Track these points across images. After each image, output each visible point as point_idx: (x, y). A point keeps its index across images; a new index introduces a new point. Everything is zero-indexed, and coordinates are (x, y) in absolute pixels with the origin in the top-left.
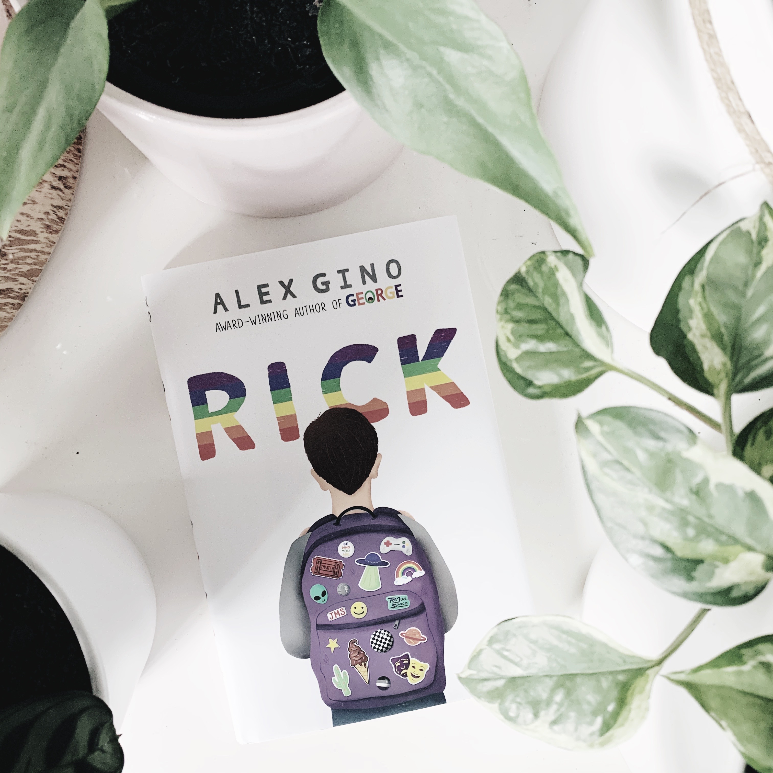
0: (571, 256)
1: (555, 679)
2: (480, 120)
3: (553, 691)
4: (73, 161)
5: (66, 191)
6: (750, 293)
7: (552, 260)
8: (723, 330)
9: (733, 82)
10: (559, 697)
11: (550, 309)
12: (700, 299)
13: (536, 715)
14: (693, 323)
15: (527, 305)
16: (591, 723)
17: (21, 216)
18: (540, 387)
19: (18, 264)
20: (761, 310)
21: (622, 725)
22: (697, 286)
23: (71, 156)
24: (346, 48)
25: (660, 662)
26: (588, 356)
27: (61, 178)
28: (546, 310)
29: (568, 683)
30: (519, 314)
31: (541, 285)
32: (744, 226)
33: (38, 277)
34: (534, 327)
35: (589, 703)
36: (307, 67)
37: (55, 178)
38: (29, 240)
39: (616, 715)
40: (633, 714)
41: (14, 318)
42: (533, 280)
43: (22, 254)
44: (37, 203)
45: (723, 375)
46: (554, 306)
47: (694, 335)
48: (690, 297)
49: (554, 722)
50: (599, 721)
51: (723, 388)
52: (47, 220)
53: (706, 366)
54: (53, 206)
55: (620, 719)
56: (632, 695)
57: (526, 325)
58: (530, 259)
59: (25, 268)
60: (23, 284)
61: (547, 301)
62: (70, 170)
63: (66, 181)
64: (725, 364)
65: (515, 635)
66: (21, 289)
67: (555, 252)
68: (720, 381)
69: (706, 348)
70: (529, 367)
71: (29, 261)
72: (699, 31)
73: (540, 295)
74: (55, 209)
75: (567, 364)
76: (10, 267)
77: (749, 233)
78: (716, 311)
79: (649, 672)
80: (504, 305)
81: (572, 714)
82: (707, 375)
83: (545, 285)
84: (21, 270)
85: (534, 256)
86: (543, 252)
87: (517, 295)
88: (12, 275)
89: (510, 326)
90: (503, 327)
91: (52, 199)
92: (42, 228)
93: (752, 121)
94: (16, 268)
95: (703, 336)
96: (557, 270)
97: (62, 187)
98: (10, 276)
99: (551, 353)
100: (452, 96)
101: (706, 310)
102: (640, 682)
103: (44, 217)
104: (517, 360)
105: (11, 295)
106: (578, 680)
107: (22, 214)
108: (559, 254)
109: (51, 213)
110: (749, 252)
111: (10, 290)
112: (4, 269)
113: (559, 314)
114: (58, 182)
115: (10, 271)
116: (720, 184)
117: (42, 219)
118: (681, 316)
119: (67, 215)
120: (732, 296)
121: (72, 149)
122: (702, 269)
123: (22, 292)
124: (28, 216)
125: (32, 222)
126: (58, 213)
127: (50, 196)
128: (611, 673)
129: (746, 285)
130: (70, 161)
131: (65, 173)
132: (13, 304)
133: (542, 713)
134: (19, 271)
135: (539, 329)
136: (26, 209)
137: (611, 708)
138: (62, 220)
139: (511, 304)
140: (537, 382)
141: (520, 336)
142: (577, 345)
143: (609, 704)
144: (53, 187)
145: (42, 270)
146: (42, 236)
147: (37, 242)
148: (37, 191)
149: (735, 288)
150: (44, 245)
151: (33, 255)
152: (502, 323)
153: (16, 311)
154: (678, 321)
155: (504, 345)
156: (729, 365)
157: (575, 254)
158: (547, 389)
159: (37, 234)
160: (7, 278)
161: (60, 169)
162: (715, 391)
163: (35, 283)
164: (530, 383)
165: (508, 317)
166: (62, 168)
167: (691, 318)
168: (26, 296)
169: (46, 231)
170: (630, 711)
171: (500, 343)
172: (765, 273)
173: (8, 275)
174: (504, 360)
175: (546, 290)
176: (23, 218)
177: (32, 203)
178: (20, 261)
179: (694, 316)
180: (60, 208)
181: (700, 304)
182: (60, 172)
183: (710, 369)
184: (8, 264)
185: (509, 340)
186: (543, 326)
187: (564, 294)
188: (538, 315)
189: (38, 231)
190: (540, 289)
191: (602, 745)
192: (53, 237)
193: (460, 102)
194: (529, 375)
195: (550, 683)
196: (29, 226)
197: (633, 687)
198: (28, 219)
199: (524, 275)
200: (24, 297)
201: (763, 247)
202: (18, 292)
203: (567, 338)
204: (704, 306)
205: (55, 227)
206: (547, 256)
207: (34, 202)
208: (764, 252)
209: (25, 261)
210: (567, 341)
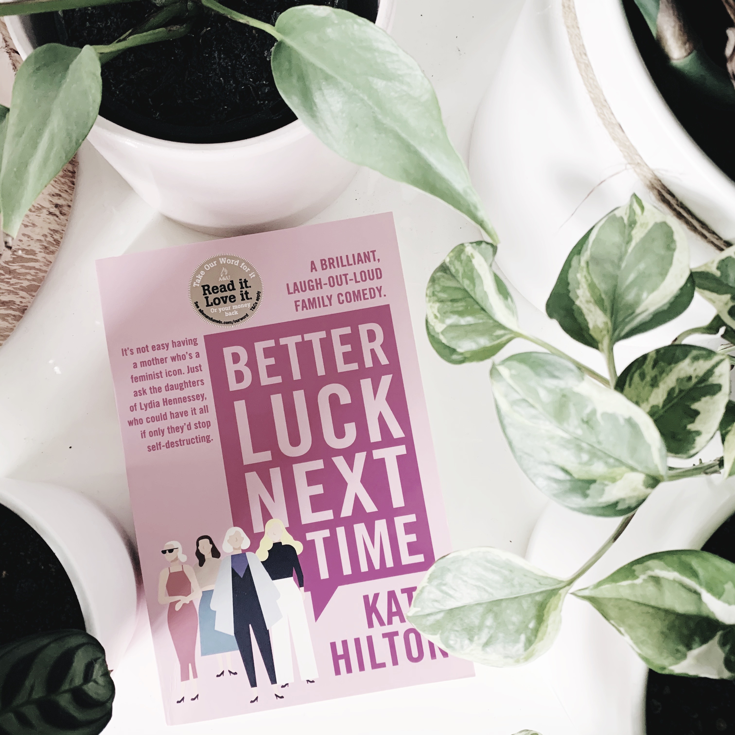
0: (483, 245)
1: (484, 606)
2: (404, 135)
3: (483, 617)
4: (67, 192)
5: (61, 217)
6: (623, 265)
7: (469, 249)
8: (603, 296)
9: (605, 101)
10: (489, 622)
11: (469, 290)
12: (585, 273)
13: (471, 640)
14: (580, 292)
15: (449, 288)
16: (516, 641)
17: (23, 236)
18: (461, 354)
19: (19, 278)
20: (632, 277)
21: (542, 639)
22: (583, 264)
23: (66, 188)
24: (294, 80)
25: (571, 582)
26: (501, 326)
27: (57, 206)
28: (465, 290)
29: (495, 609)
30: (443, 296)
31: (461, 270)
32: (618, 213)
33: (36, 293)
34: (455, 305)
35: (514, 624)
36: (266, 102)
37: (53, 206)
38: (30, 259)
39: (536, 631)
40: (550, 629)
41: (15, 328)
42: (455, 267)
43: (23, 271)
44: (37, 226)
45: (605, 332)
46: (472, 286)
47: (581, 301)
48: (578, 272)
49: (487, 644)
50: (523, 638)
51: (606, 342)
52: (45, 242)
53: (591, 326)
54: (49, 229)
55: (540, 635)
56: (548, 612)
57: (449, 303)
58: (452, 251)
59: (25, 284)
60: (23, 298)
61: (466, 283)
62: (65, 199)
63: (62, 209)
64: (606, 323)
65: (449, 570)
66: (21, 302)
67: (471, 243)
68: (603, 337)
69: (591, 311)
70: (453, 338)
71: (29, 277)
72: (578, 61)
73: (460, 279)
74: (52, 233)
75: (482, 334)
76: (13, 281)
77: (622, 218)
78: (596, 281)
79: (561, 591)
80: (432, 289)
81: (501, 635)
82: (592, 332)
83: (464, 270)
84: (22, 285)
85: (455, 248)
86: (462, 245)
87: (442, 279)
88: (14, 288)
89: (437, 305)
90: (431, 307)
91: (50, 223)
92: (41, 249)
93: (623, 131)
94: (18, 283)
95: (588, 302)
96: (473, 257)
97: (58, 213)
98: (12, 289)
99: (470, 325)
100: (380, 117)
101: (590, 281)
102: (553, 601)
103: (42, 238)
104: (442, 333)
105: (13, 307)
106: (504, 604)
107: (24, 235)
108: (474, 244)
109: (49, 236)
110: (622, 233)
111: (12, 302)
112: (8, 283)
113: (475, 293)
114: (55, 209)
115: (13, 284)
116: (602, 182)
117: (40, 240)
118: (570, 288)
119: (62, 238)
120: (609, 268)
121: (67, 181)
122: (586, 250)
123: (23, 305)
124: (29, 237)
125: (32, 243)
126: (55, 237)
127: (48, 221)
128: (530, 595)
129: (621, 259)
130: (65, 192)
131: (60, 202)
132: (14, 316)
133: (476, 638)
134: (20, 285)
135: (460, 306)
136: (27, 231)
137: (532, 625)
138: (58, 243)
139: (438, 288)
140: (459, 350)
141: (445, 313)
142: (490, 317)
143: (530, 622)
144: (50, 213)
145: (40, 286)
146: (40, 256)
147: (36, 261)
148: (37, 215)
149: (612, 262)
150: (42, 264)
151: (32, 272)
152: (431, 304)
153: (17, 322)
154: (569, 291)
155: (432, 321)
156: (610, 325)
157: (488, 243)
158: (468, 355)
159: (37, 254)
160: (10, 292)
161: (57, 198)
162: (600, 345)
163: (33, 298)
164: (453, 351)
165: (435, 298)
166: (59, 197)
167: (578, 288)
168: (26, 309)
169: (45, 251)
170: (547, 627)
171: (429, 320)
172: (634, 248)
173: (11, 288)
174: (433, 333)
175: (465, 275)
176: (25, 239)
177: (32, 226)
178: (22, 277)
179: (580, 286)
180: (56, 231)
181: (585, 277)
182: (56, 200)
183: (594, 327)
184: (10, 279)
185: (436, 317)
186: (463, 304)
187: (479, 276)
188: (459, 295)
189: (37, 250)
190: (460, 275)
191: (527, 659)
192: (50, 257)
193: (387, 121)
194: (453, 345)
195: (480, 610)
196: (29, 245)
197: (548, 605)
198: (29, 239)
199: (448, 264)
200: (24, 310)
201: (633, 228)
202: (18, 305)
203: (482, 312)
204: (589, 278)
205: (52, 248)
206: (465, 247)
207: (34, 225)
208: (634, 232)
209: (26, 277)
210: (482, 315)
